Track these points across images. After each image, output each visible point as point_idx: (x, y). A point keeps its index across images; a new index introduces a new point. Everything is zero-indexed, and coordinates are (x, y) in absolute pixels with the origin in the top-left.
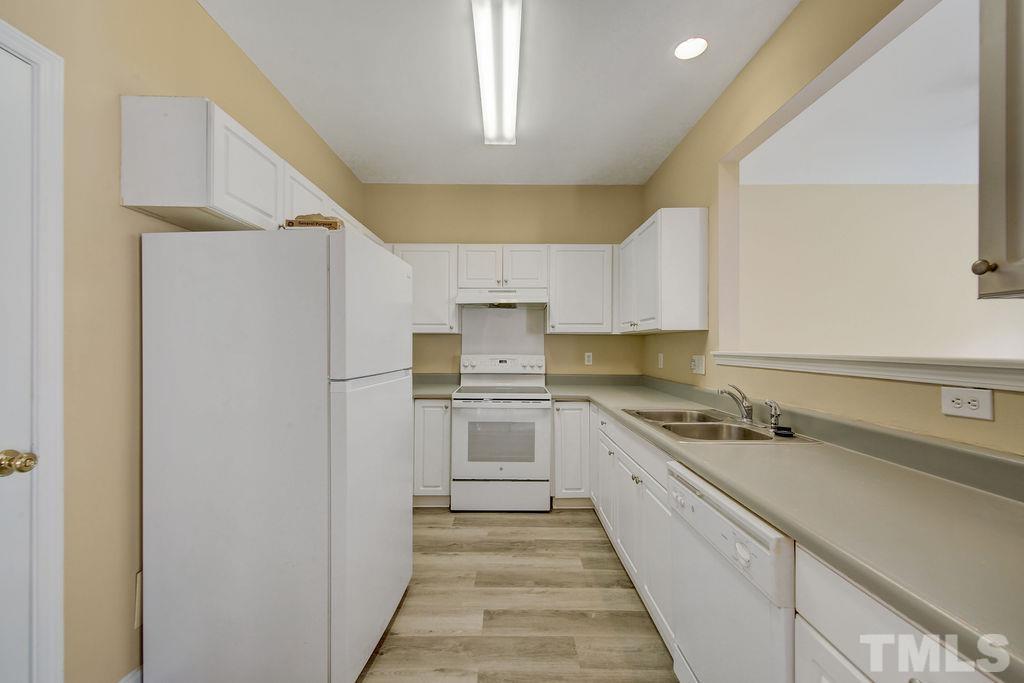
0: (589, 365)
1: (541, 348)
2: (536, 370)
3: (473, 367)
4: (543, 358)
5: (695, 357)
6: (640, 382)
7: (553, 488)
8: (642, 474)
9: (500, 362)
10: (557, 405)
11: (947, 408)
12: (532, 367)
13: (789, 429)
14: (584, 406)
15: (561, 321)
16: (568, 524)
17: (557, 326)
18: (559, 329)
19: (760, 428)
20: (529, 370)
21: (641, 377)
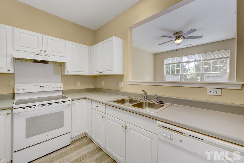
0: (79, 86)
1: (60, 80)
2: (59, 89)
3: (24, 90)
4: (62, 84)
5: (118, 82)
6: (95, 90)
7: (71, 135)
8: (127, 125)
9: (40, 86)
10: (73, 102)
11: (209, 93)
12: (57, 88)
13: (162, 101)
14: (83, 100)
15: (70, 70)
16: (80, 147)
17: (69, 72)
18: (70, 73)
19: (154, 102)
20: (55, 89)
21: (95, 88)
